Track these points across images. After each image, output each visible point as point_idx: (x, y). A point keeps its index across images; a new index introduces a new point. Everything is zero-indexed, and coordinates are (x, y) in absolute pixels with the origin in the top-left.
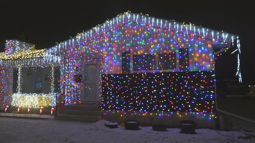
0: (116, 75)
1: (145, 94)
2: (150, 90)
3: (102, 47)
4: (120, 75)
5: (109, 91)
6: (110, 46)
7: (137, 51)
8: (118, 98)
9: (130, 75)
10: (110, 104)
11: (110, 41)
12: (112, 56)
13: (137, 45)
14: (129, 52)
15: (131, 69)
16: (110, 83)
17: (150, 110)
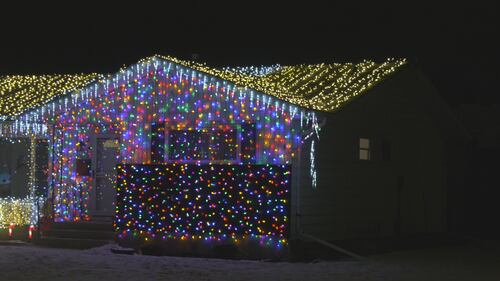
0: (139, 166)
1: (184, 203)
2: (193, 195)
3: (119, 112)
4: (146, 167)
5: (128, 195)
6: (133, 111)
7: (174, 123)
8: (143, 209)
9: (162, 168)
10: (129, 218)
11: (132, 102)
12: (135, 130)
13: (177, 112)
14: (162, 125)
15: (165, 156)
16: (129, 181)
17: (192, 231)
